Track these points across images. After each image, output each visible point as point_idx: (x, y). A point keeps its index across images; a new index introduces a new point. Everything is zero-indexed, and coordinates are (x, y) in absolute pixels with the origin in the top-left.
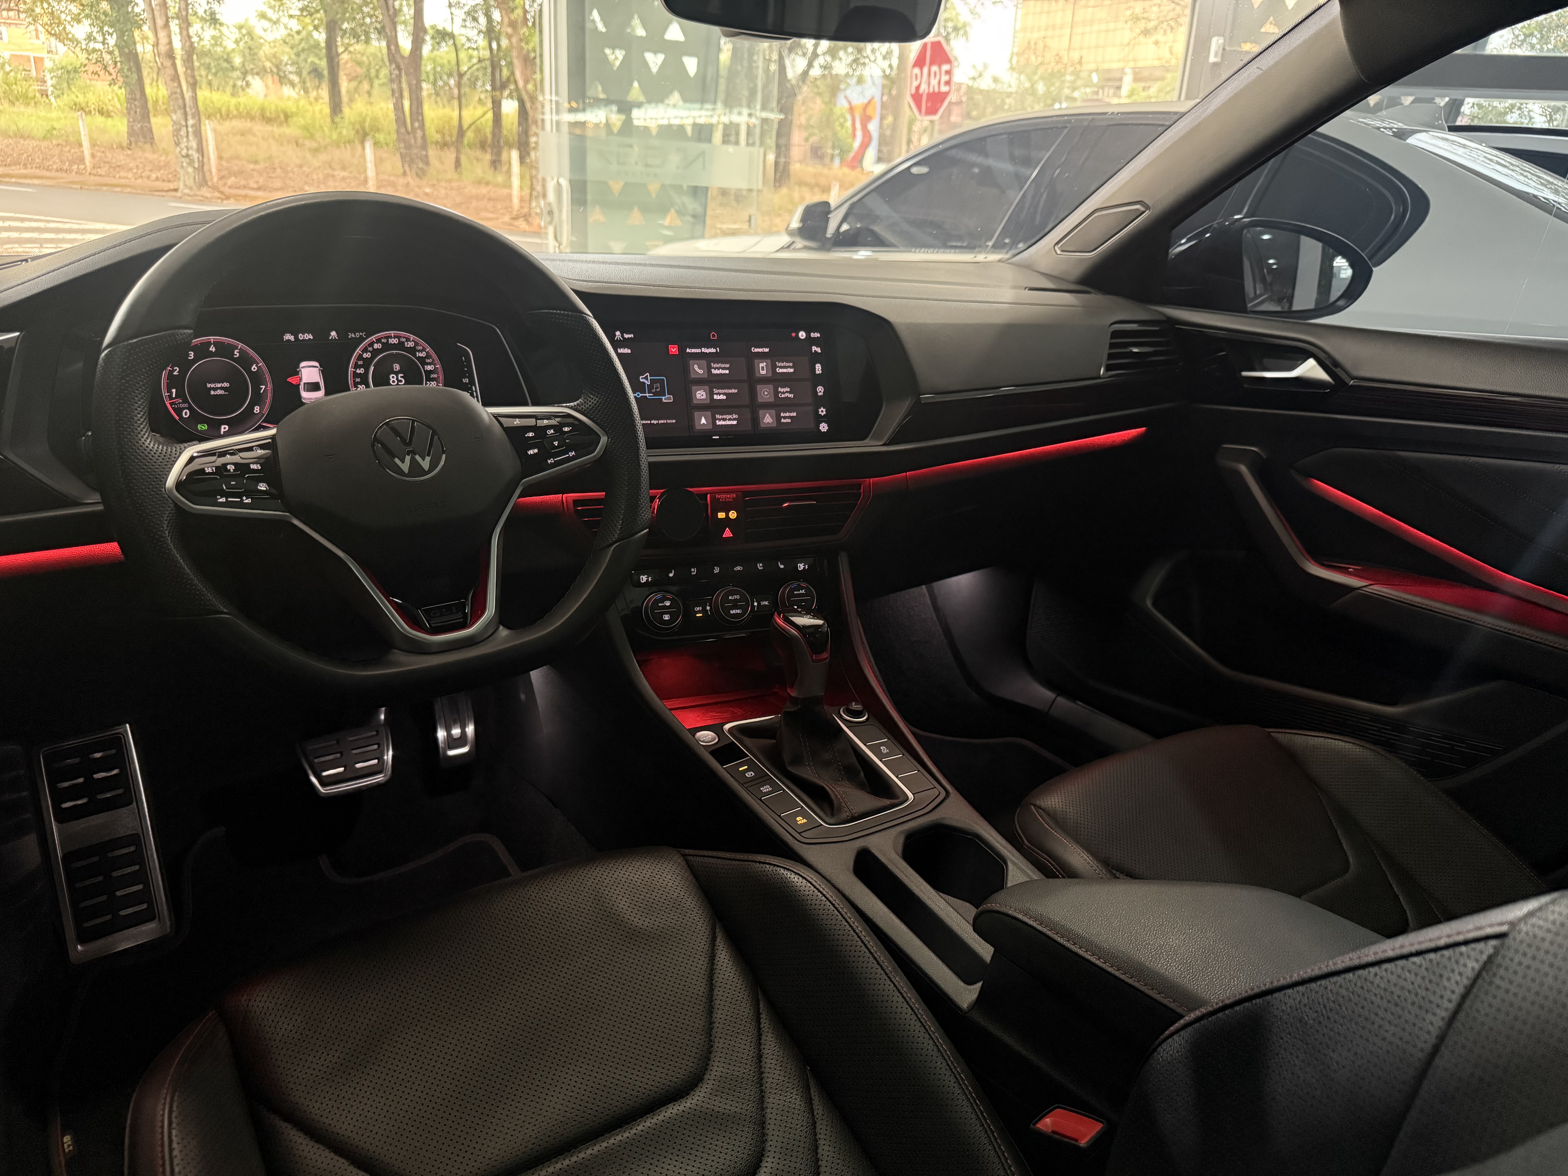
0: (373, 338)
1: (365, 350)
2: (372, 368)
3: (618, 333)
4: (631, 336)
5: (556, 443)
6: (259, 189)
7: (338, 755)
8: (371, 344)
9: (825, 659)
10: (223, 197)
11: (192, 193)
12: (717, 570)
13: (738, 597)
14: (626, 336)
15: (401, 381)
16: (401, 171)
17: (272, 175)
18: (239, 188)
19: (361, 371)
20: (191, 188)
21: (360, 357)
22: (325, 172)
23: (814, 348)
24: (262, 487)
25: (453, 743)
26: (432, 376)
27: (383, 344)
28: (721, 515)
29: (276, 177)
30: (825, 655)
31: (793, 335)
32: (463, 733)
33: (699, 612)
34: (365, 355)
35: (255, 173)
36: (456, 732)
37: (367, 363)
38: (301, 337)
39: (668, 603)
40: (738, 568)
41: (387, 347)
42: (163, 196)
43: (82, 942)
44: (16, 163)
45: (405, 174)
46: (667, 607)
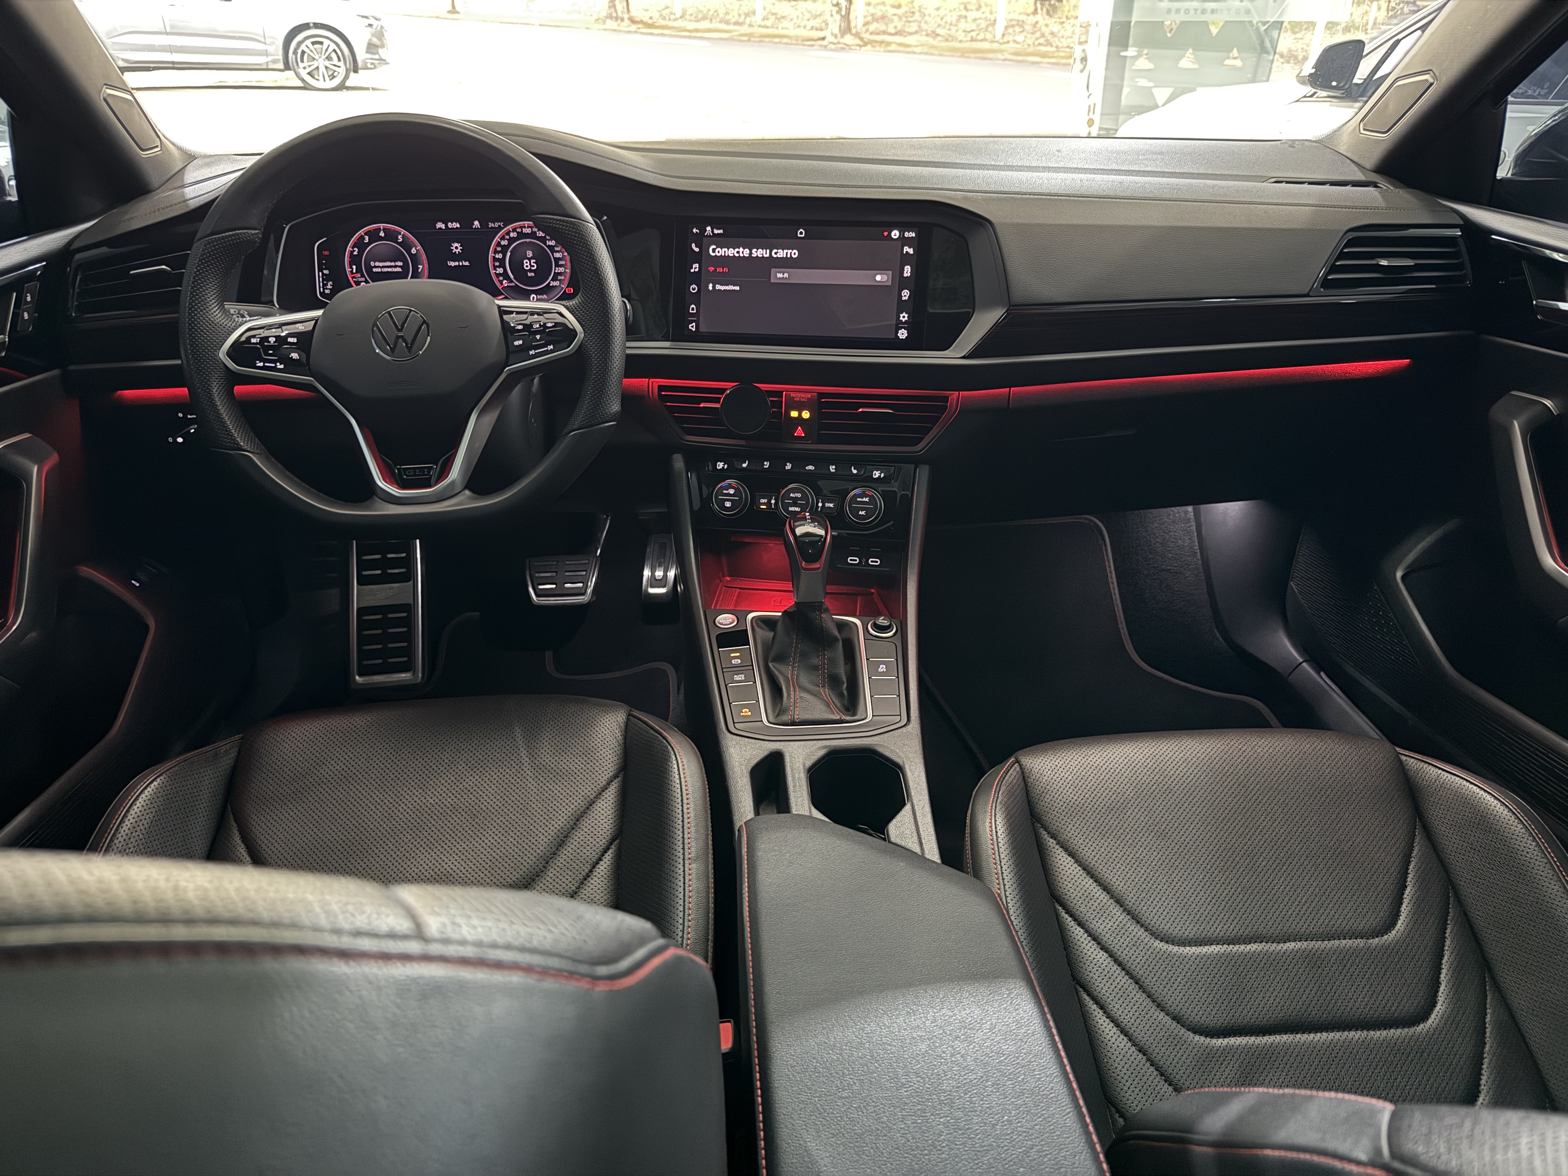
0: (509, 227)
1: (503, 238)
2: (509, 254)
3: (709, 228)
4: (721, 231)
5: (538, 337)
6: (896, 34)
7: (554, 574)
8: (508, 233)
9: (818, 569)
10: (861, 43)
11: (835, 41)
12: (789, 466)
13: (799, 495)
14: (716, 231)
15: (533, 266)
16: (1032, 9)
17: (910, 19)
18: (878, 34)
19: (499, 256)
20: (836, 36)
21: (499, 244)
22: (960, 13)
23: (906, 249)
24: (295, 356)
25: (654, 582)
26: (561, 263)
27: (518, 233)
28: (794, 414)
29: (914, 21)
30: (817, 565)
31: (886, 234)
32: (665, 576)
33: (764, 504)
34: (503, 243)
35: (895, 18)
36: (659, 574)
37: (504, 250)
38: (450, 225)
39: (732, 491)
40: (811, 467)
41: (521, 235)
42: (812, 46)
43: (360, 675)
44: (705, 18)
45: (1035, 12)
46: (729, 495)
